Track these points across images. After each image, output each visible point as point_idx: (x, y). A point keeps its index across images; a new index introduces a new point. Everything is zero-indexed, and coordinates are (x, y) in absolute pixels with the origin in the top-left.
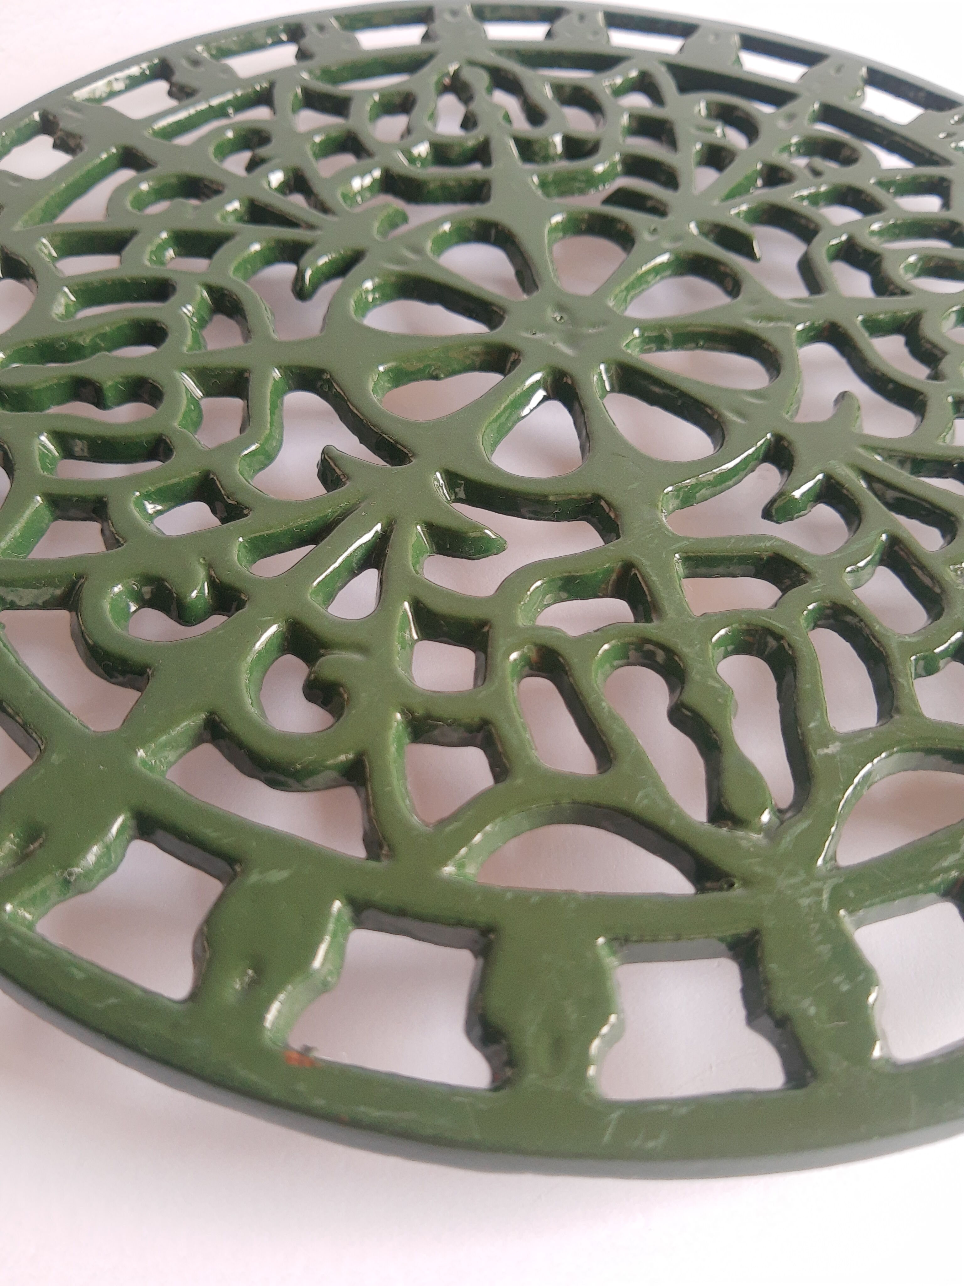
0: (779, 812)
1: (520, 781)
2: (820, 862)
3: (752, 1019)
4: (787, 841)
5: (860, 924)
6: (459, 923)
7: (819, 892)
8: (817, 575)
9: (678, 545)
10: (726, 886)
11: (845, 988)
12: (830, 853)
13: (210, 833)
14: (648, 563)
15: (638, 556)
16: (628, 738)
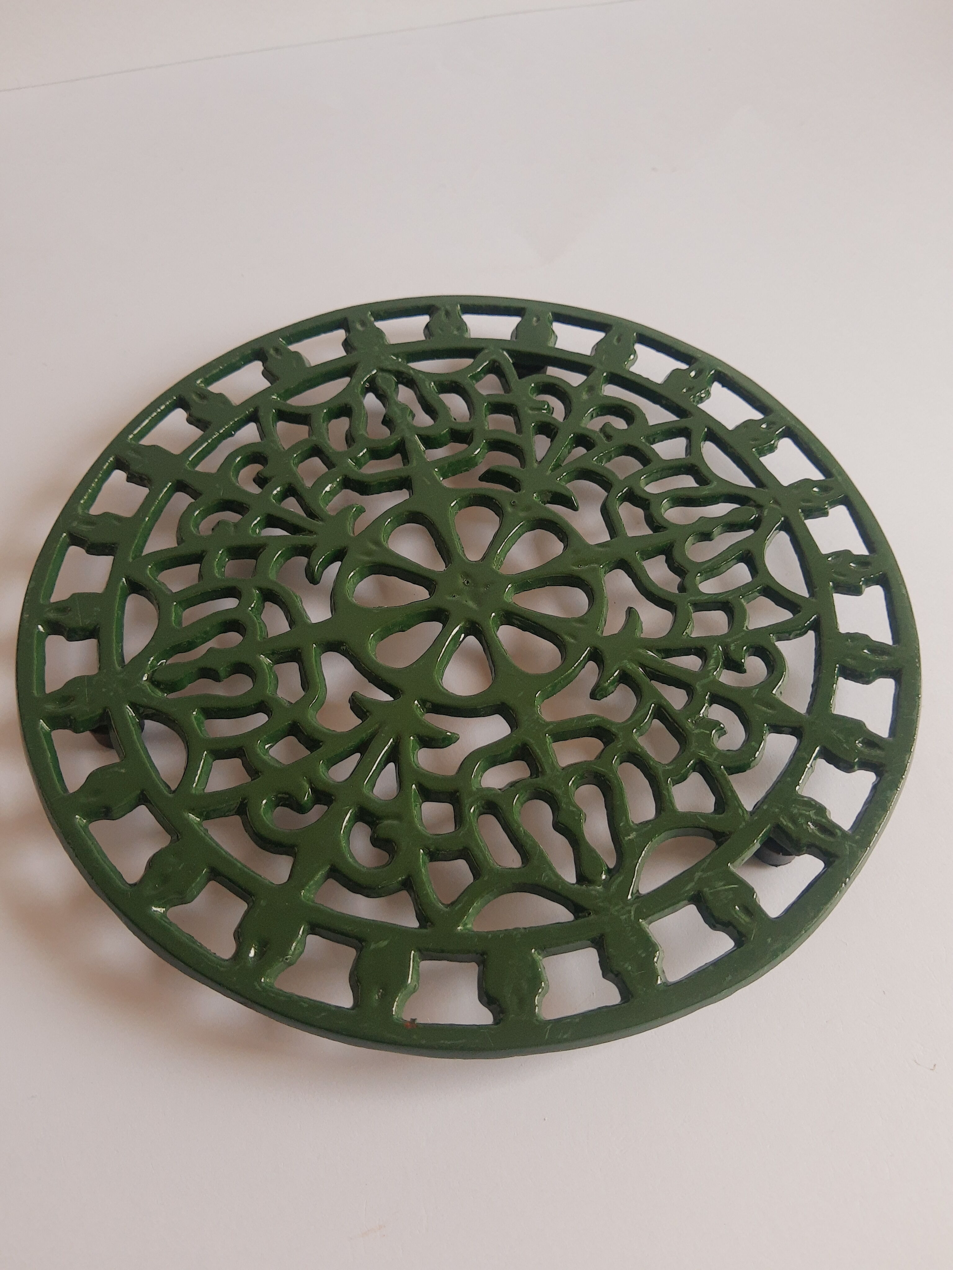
0: (609, 871)
1: (486, 878)
2: (629, 897)
3: (604, 976)
4: (614, 887)
5: (650, 923)
6: (469, 952)
7: (629, 912)
8: (619, 736)
9: (547, 729)
10: (587, 915)
11: (643, 955)
12: (635, 891)
13: (348, 928)
14: (533, 742)
15: (528, 738)
16: (535, 845)
